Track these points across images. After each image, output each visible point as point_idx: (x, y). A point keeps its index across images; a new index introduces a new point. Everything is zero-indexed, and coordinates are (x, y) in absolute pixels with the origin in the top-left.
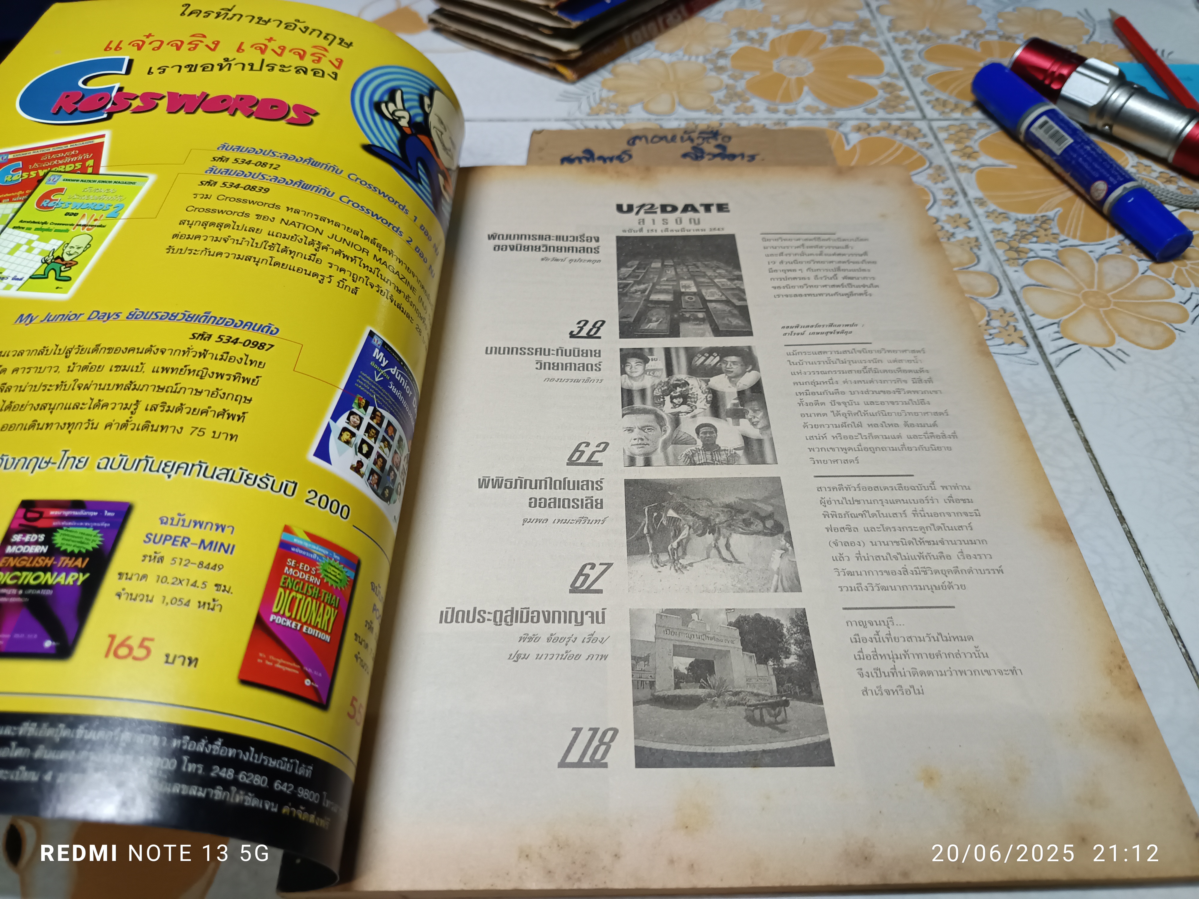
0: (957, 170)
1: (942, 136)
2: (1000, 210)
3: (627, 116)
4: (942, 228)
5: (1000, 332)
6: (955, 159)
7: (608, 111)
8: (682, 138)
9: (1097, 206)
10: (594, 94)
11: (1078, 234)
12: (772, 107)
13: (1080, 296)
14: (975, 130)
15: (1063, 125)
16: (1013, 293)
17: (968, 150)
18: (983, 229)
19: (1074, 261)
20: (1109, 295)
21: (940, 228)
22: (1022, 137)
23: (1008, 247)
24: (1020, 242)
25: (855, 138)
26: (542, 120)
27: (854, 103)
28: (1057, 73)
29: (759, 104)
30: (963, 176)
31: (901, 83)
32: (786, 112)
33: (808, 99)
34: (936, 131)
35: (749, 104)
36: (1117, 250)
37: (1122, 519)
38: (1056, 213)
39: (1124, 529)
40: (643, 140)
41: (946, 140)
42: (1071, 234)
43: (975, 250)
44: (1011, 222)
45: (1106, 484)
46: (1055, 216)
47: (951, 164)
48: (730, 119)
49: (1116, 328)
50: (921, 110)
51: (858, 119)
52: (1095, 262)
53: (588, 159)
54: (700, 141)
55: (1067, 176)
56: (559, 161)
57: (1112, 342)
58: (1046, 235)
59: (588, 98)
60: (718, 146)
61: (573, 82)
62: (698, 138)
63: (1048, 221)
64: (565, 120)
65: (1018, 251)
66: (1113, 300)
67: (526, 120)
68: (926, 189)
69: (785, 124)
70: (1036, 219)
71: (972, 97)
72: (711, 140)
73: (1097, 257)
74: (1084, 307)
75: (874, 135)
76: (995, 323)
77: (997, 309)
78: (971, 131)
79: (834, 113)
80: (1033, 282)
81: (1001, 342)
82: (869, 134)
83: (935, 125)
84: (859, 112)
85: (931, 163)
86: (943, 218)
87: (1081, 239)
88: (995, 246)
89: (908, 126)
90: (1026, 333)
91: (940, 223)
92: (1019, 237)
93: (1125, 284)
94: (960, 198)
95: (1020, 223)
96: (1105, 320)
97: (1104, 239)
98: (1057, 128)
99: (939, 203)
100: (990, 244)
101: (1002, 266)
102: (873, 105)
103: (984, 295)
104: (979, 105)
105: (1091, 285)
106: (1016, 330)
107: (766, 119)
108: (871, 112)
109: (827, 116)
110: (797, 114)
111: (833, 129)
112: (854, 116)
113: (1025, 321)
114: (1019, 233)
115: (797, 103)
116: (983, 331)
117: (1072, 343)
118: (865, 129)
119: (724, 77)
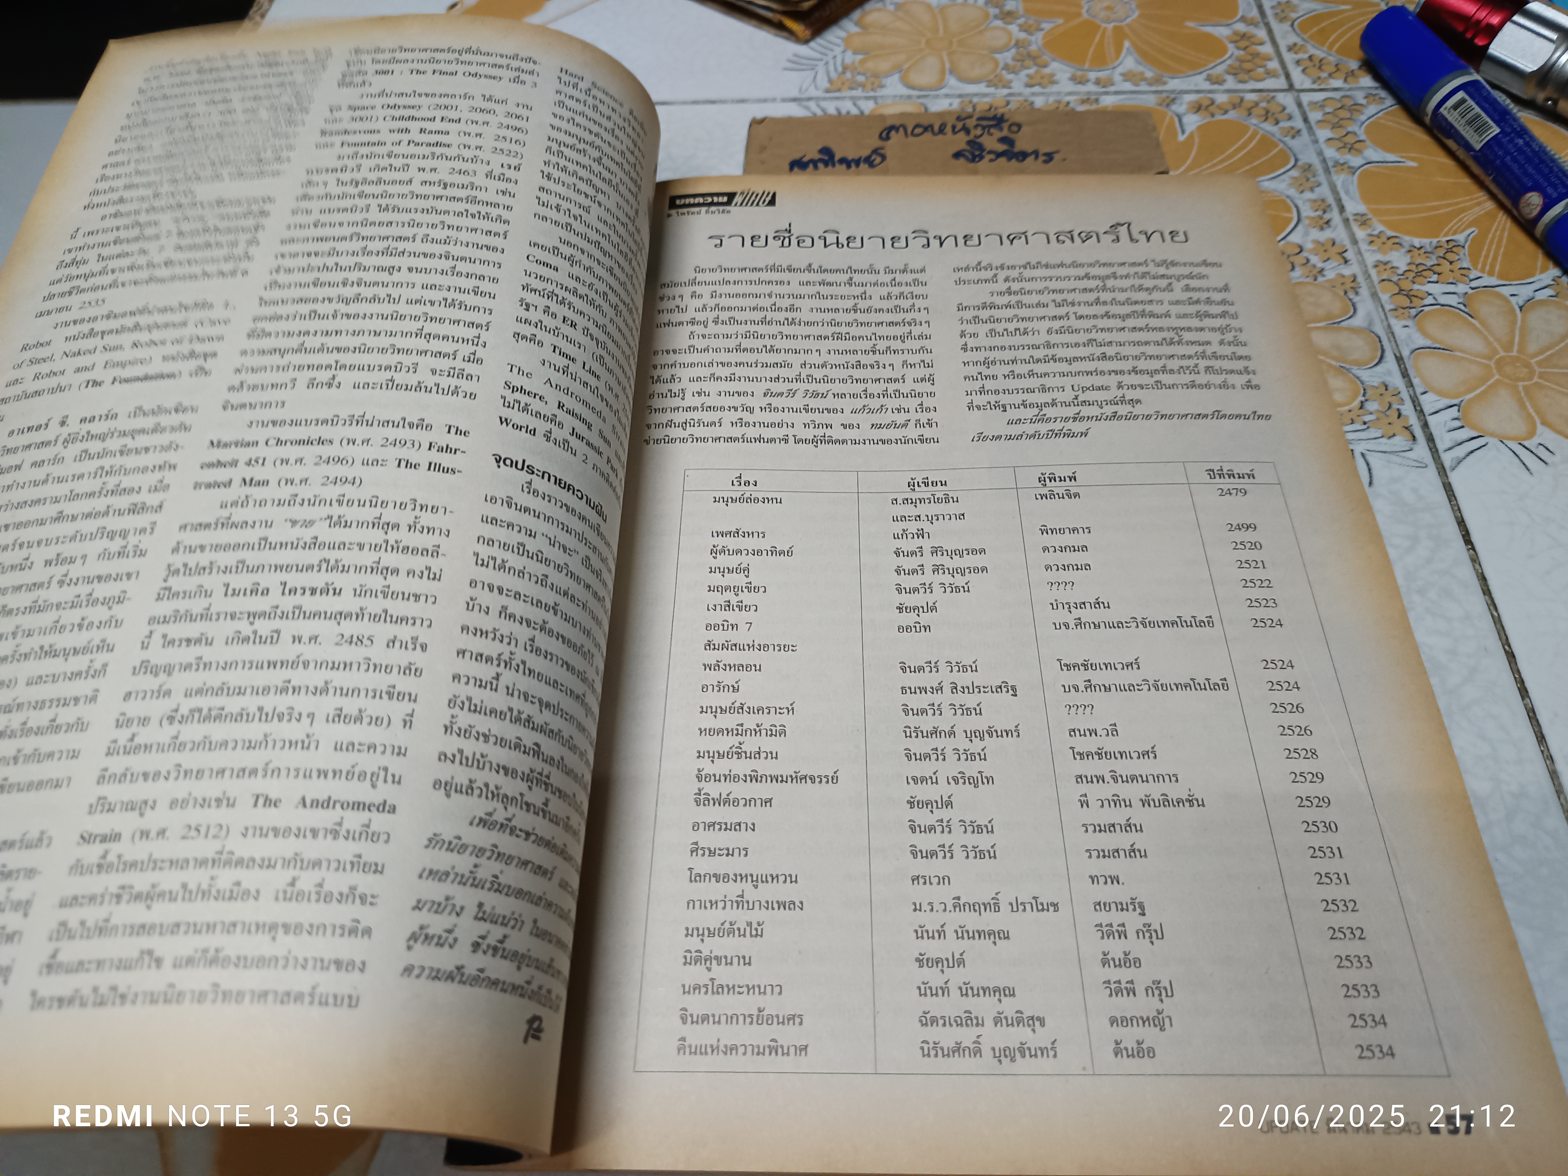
0: (1332, 170)
1: (1315, 116)
2: (1390, 233)
3: (880, 92)
4: (1308, 261)
5: (1378, 419)
6: (1330, 153)
7: (853, 85)
8: (954, 127)
9: (1527, 226)
10: (835, 57)
11: (1497, 268)
12: (1079, 73)
13: (1492, 363)
14: (1361, 105)
15: (1487, 106)
16: (1399, 359)
17: (1350, 139)
18: (1363, 263)
19: (1486, 309)
20: (1533, 361)
21: (1303, 261)
22: (1427, 120)
23: (1396, 290)
24: (1414, 282)
25: (1192, 121)
26: (765, 101)
27: (1194, 67)
28: (1485, 21)
29: (1061, 70)
30: (1340, 179)
31: (1262, 34)
32: (1098, 82)
33: (1129, 63)
34: (1307, 109)
35: (1047, 71)
36: (1549, 292)
37: (1524, 692)
38: (1469, 235)
39: (1525, 706)
40: (901, 130)
41: (1319, 122)
42: (1487, 268)
43: (1351, 295)
44: (1403, 250)
45: (1505, 642)
46: (1466, 241)
47: (1324, 161)
48: (1020, 94)
49: (1538, 412)
50: (1288, 76)
51: (1198, 92)
52: (1517, 311)
53: (826, 164)
54: (979, 131)
55: (1488, 181)
56: (787, 167)
57: (1532, 434)
58: (1452, 271)
59: (827, 63)
60: (1003, 140)
61: (806, 42)
62: (976, 126)
63: (1454, 249)
64: (794, 100)
65: (1410, 295)
66: (1538, 370)
67: (742, 101)
68: (1288, 201)
69: (1097, 101)
70: (1438, 247)
71: (1360, 54)
72: (992, 130)
73: (1521, 303)
74: (1498, 380)
75: (1219, 117)
76: (1372, 406)
77: (1376, 384)
78: (1356, 108)
79: (1165, 83)
80: (1428, 343)
81: (1378, 434)
82: (1213, 115)
83: (1306, 98)
84: (1199, 81)
85: (1296, 160)
86: (1309, 246)
87: (1500, 277)
88: (1378, 288)
89: (1268, 102)
90: (1413, 421)
91: (1304, 254)
92: (1413, 274)
93: (1556, 345)
94: (1335, 215)
95: (1416, 252)
96: (1525, 399)
97: (1533, 275)
98: (1478, 110)
99: (1307, 222)
100: (1371, 286)
101: (1387, 318)
102: (1219, 69)
103: (1359, 364)
104: (1370, 66)
105: (1508, 347)
106: (1399, 416)
107: (1070, 94)
108: (1217, 81)
109: (1154, 88)
110: (1112, 84)
111: (1163, 109)
112: (1193, 88)
113: (1413, 402)
114: (1413, 267)
115: (1114, 68)
116: (1355, 418)
117: (1476, 435)
118: (1207, 107)
119: (1014, 28)
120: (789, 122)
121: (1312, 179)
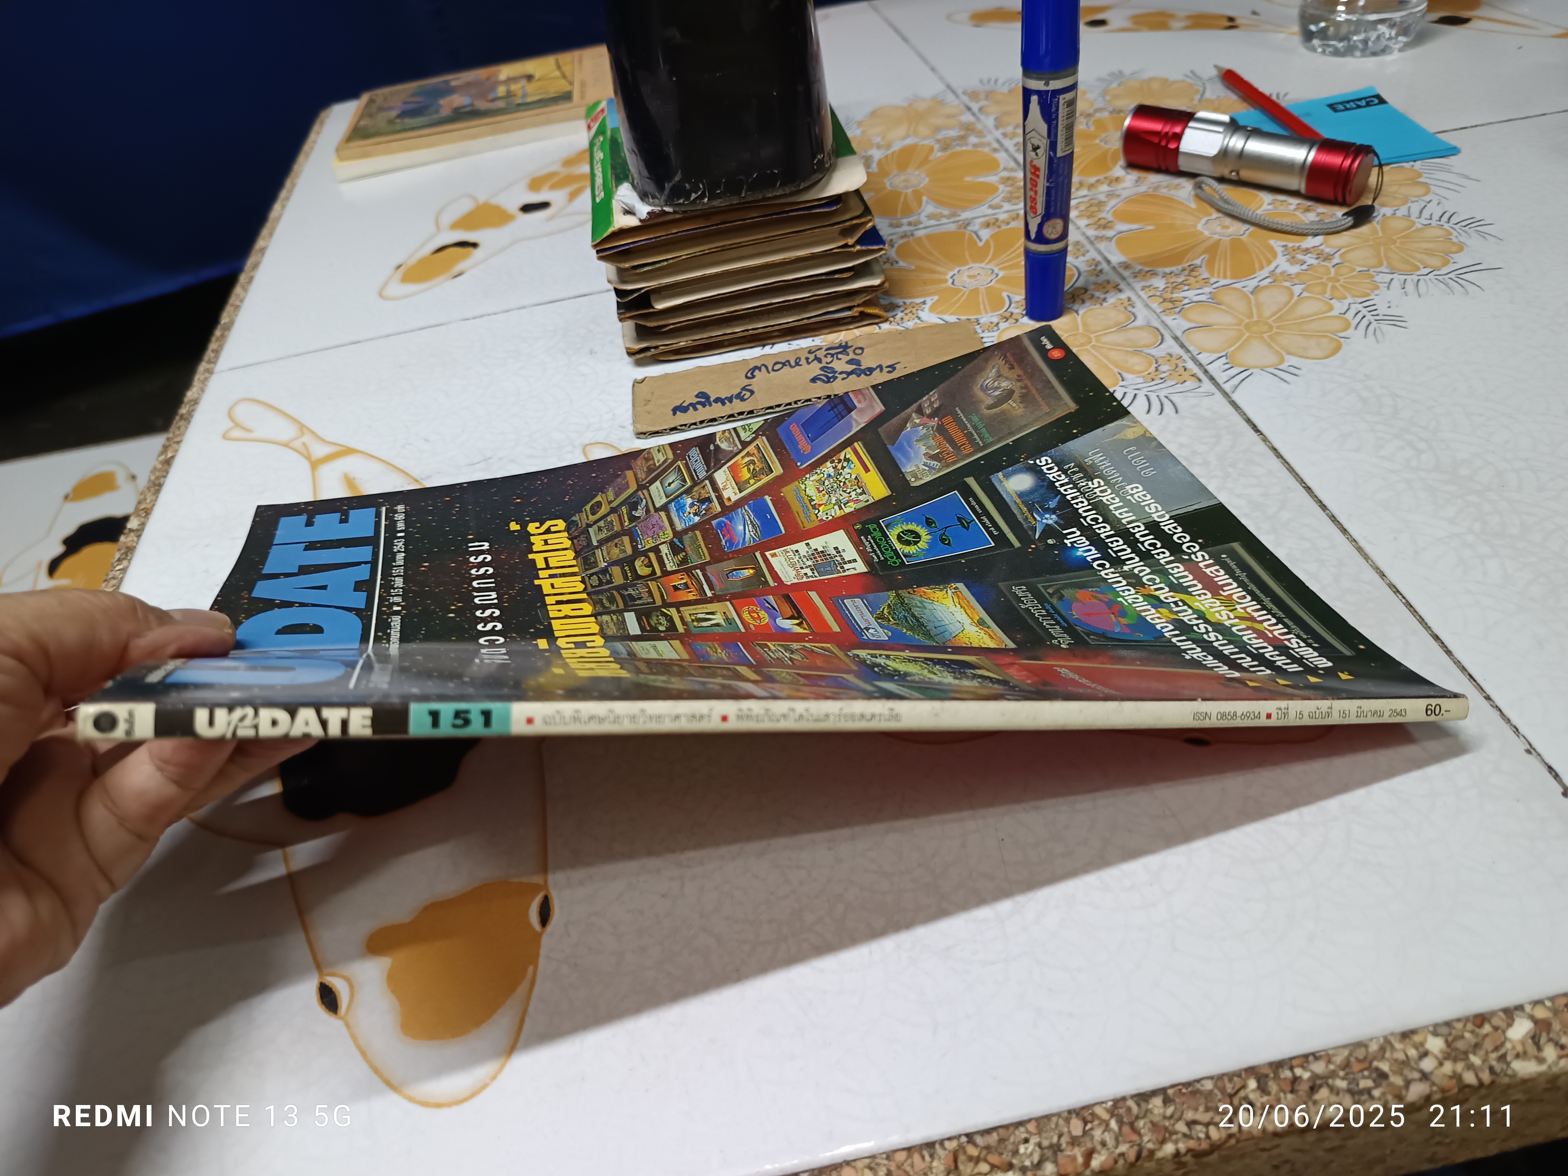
0: (1095, 242)
1: (1073, 214)
2: (1147, 269)
4: (1093, 296)
5: (1171, 374)
6: (1091, 232)
11: (1228, 274)
12: (895, 222)
13: (1242, 327)
14: (1104, 202)
16: (1176, 338)
17: (1102, 222)
18: (1133, 289)
19: (1228, 298)
20: (1270, 321)
21: (1090, 296)
23: (1161, 300)
24: (1172, 293)
25: (985, 234)
27: (977, 202)
28: (1171, 133)
30: (1102, 246)
32: (910, 224)
33: (929, 208)
36: (1268, 280)
37: (1323, 507)
38: (1203, 260)
41: (1077, 217)
42: (1221, 275)
43: (1130, 308)
44: (1159, 277)
45: (1302, 482)
46: (1202, 263)
47: (1087, 238)
49: (1282, 348)
51: (984, 216)
52: (1250, 295)
57: (1282, 361)
58: (1197, 282)
63: (1195, 269)
65: (1172, 301)
66: (1274, 325)
69: (912, 235)
70: (1184, 270)
74: (1249, 336)
75: (1004, 227)
76: (1164, 368)
77: (1163, 355)
78: (1101, 203)
79: (959, 216)
80: (1193, 325)
81: (1174, 383)
82: (999, 227)
84: (984, 210)
86: (1092, 287)
87: (1232, 277)
88: (1149, 301)
90: (1196, 370)
91: (1089, 292)
92: (1171, 289)
93: (1283, 308)
95: (1169, 276)
96: (1271, 343)
97: (1254, 273)
99: (1085, 274)
100: (1143, 301)
101: (1159, 318)
102: (996, 201)
103: (1148, 346)
105: (1251, 315)
106: (1185, 370)
108: (998, 207)
109: (952, 220)
110: (921, 223)
111: (962, 230)
112: (980, 214)
113: (1193, 360)
114: (1169, 285)
115: (919, 214)
116: (1154, 377)
117: (1243, 369)
118: (994, 224)
121: (1082, 250)
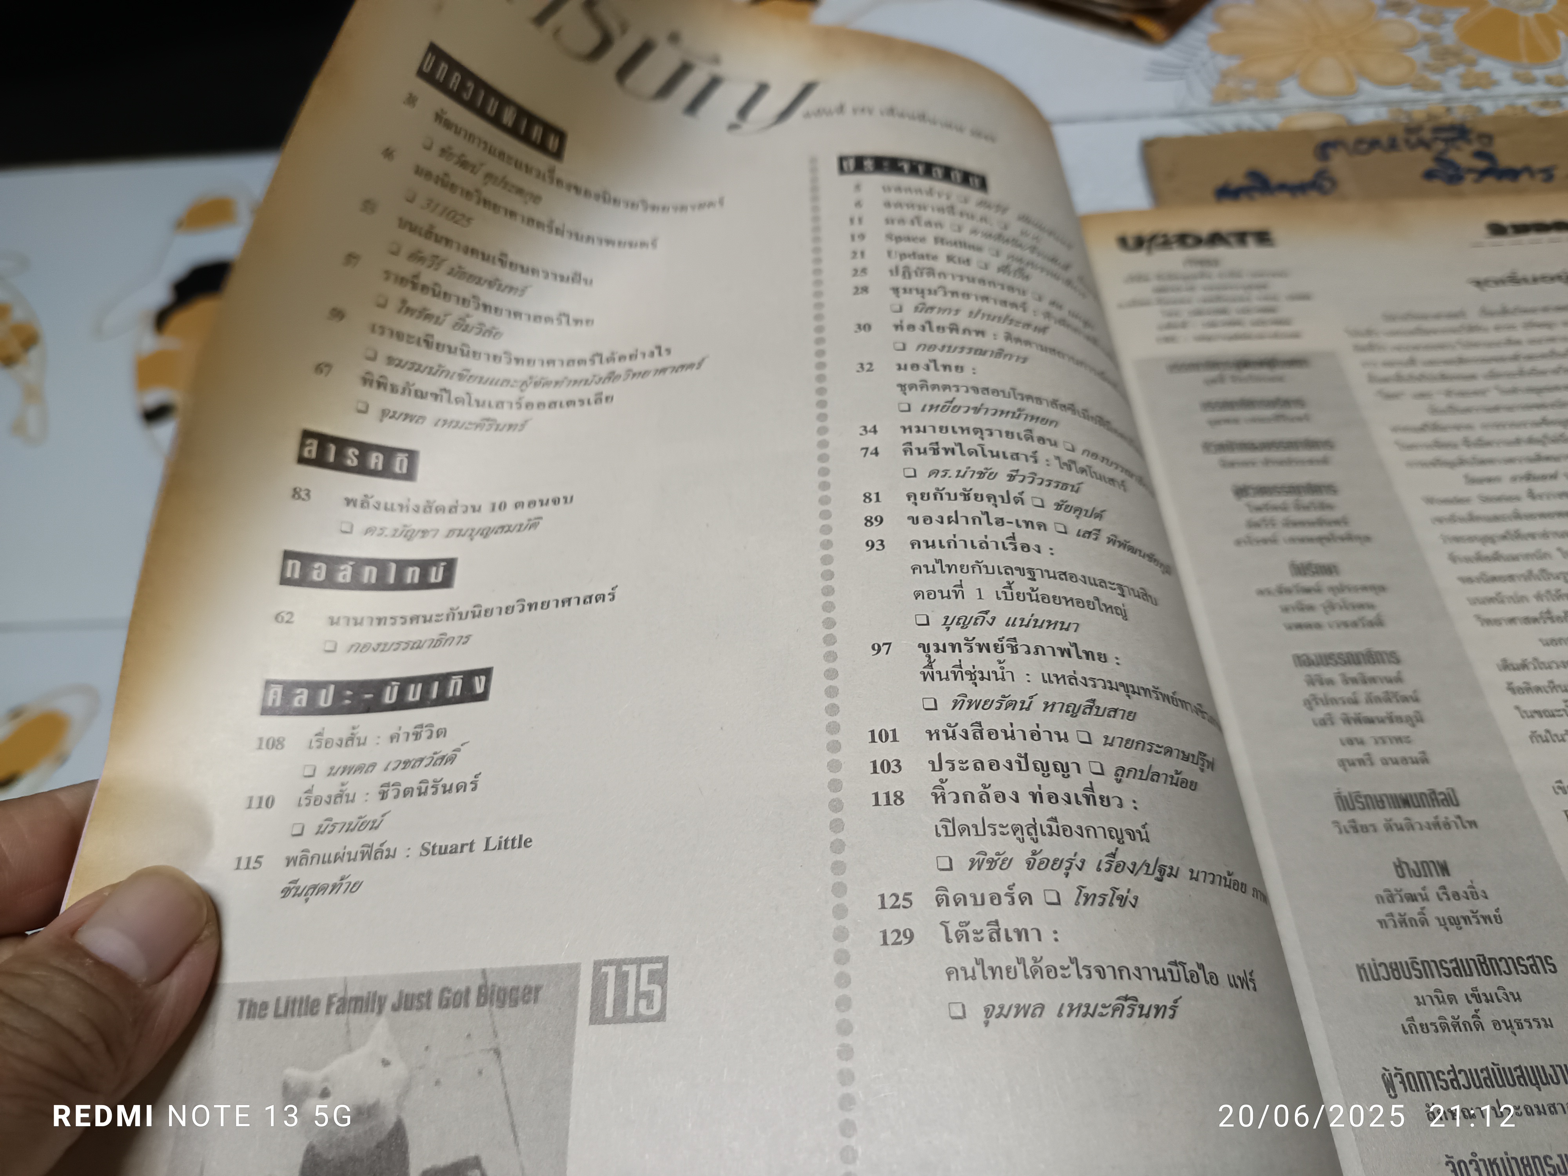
3: (1282, 103)
7: (1246, 95)
8: (1407, 142)
12: (1520, 71)
35: (1479, 69)
40: (1342, 149)
48: (1460, 100)
53: (1261, 191)
54: (1440, 146)
56: (1213, 197)
60: (1478, 155)
61: (1164, 43)
62: (1435, 140)
64: (1177, 114)
67: (1109, 118)
72: (1457, 144)
107: (1522, 96)
115: (1560, 64)
119: (1412, 19)
120: (1187, 142)
